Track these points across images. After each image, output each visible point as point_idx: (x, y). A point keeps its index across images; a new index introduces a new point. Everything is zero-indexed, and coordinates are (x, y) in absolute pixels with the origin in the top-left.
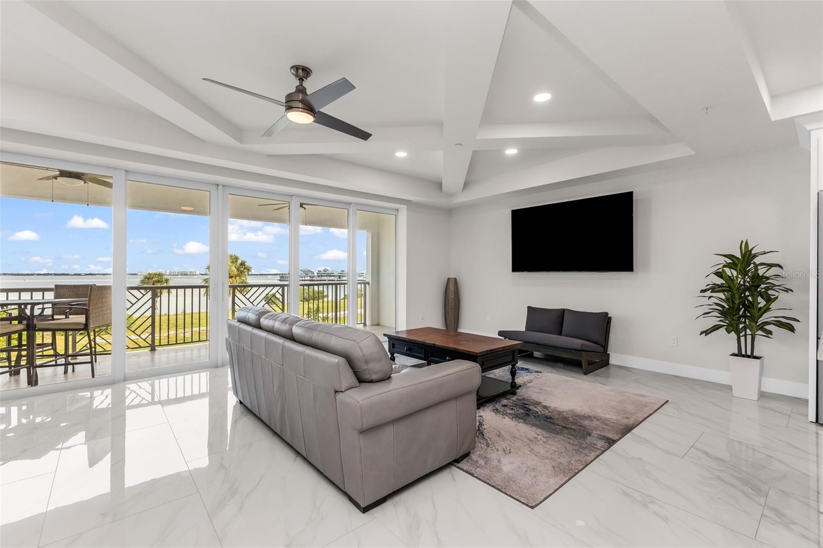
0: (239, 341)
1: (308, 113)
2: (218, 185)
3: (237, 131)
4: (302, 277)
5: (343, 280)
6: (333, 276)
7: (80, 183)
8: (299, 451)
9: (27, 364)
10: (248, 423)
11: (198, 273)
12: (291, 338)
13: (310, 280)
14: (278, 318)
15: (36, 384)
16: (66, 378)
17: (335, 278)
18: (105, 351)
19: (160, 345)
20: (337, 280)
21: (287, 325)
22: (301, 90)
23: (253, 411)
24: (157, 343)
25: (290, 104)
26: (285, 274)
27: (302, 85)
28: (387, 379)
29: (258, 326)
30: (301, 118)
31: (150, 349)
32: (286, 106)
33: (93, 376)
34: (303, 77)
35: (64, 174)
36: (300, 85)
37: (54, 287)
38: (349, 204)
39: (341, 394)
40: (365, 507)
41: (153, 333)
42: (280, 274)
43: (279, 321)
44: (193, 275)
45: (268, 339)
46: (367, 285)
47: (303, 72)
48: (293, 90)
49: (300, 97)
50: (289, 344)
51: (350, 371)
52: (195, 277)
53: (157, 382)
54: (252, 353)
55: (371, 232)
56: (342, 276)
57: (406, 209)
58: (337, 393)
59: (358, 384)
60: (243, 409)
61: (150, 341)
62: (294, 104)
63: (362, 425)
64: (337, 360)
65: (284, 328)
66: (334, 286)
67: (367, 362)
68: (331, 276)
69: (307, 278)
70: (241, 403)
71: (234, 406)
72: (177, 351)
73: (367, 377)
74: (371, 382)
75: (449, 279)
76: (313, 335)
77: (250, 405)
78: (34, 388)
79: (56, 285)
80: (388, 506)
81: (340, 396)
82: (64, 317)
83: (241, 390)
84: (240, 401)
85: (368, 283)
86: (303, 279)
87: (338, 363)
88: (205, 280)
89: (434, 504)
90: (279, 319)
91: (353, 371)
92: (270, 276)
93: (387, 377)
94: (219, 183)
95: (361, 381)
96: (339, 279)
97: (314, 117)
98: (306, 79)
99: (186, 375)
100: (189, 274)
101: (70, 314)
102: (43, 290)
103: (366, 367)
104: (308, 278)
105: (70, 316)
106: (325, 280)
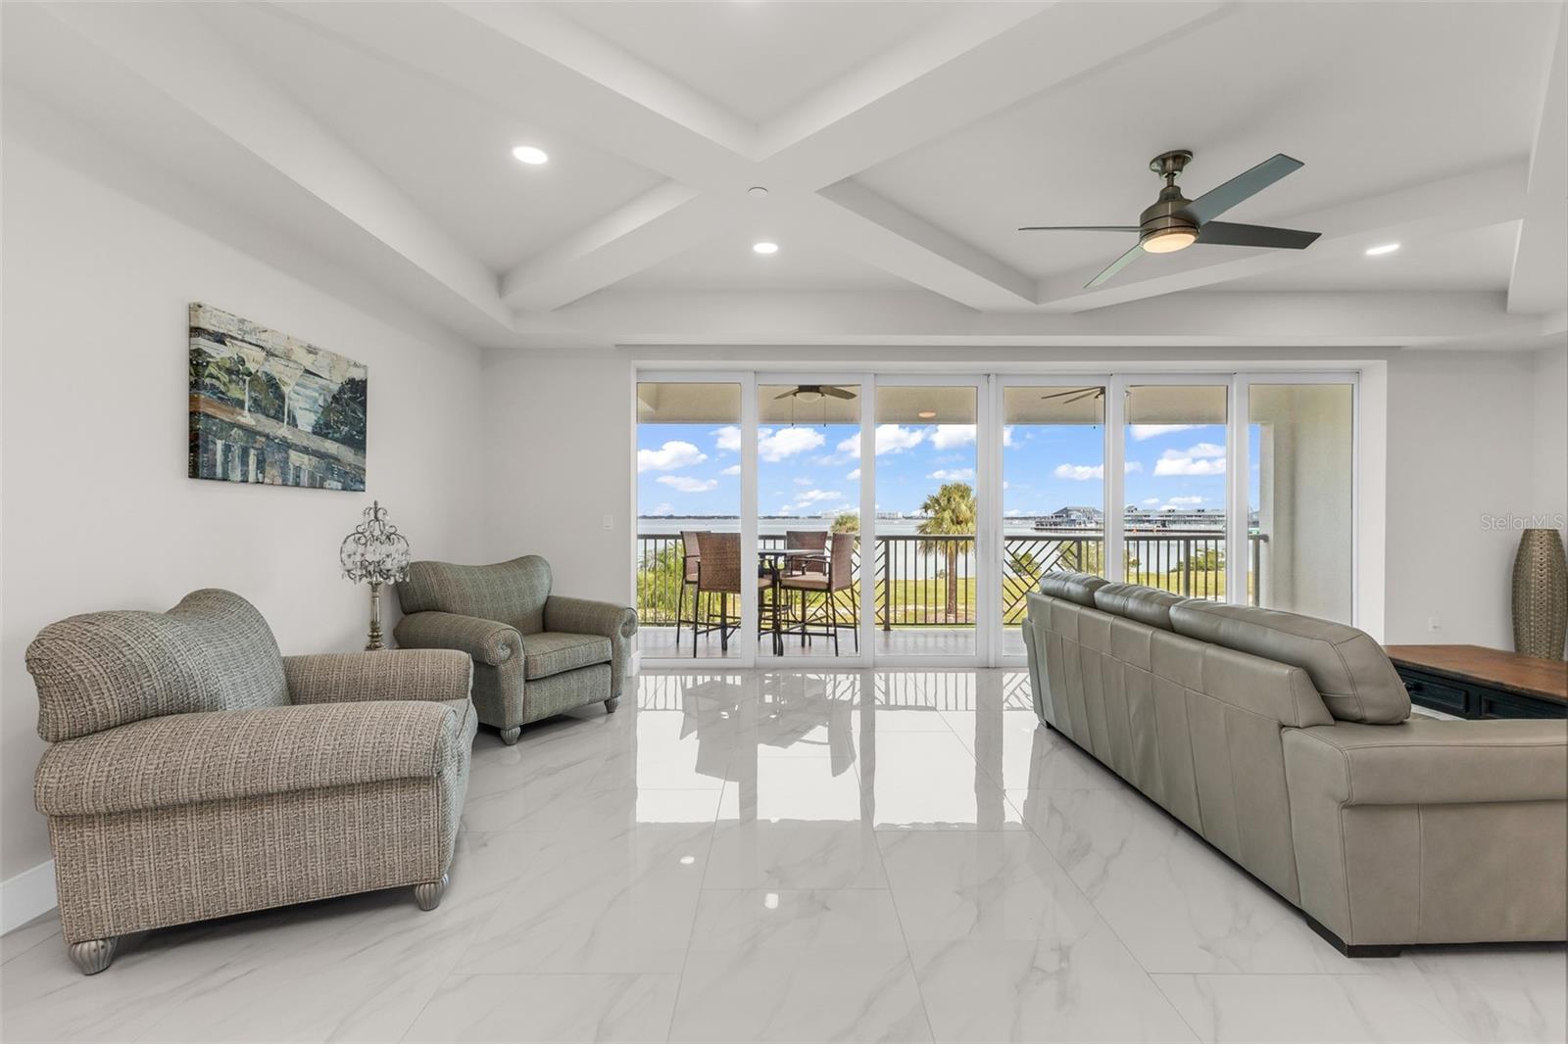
0: (1053, 626)
1: (1184, 232)
2: (989, 375)
3: (1031, 284)
4: (1080, 524)
5: (1172, 531)
6: (1149, 521)
7: (818, 396)
8: (1182, 820)
9: (773, 628)
10: (1067, 762)
11: (900, 515)
12: (1169, 627)
13: (1096, 530)
14: (1131, 592)
15: (781, 654)
16: (803, 652)
17: (1154, 527)
18: (847, 623)
19: (895, 624)
20: (1158, 531)
21: (1155, 606)
22: (1171, 195)
23: (1077, 742)
24: (892, 621)
25: (1149, 226)
26: (1045, 518)
27: (1172, 186)
28: (1398, 724)
29: (1091, 604)
30: (1172, 243)
31: (883, 627)
32: (1141, 231)
33: (837, 654)
34: (1174, 170)
35: (803, 389)
36: (1168, 186)
37: (785, 534)
38: (1231, 374)
39: (1294, 731)
40: (1352, 946)
41: (887, 606)
42: (1035, 518)
43: (1136, 597)
44: (893, 519)
45: (1117, 626)
46: (1262, 542)
47: (1174, 161)
48: (1155, 199)
49: (1170, 208)
50: (1164, 637)
51: (1316, 695)
52: (896, 522)
53: (892, 675)
54: (1081, 647)
55: (1272, 426)
56: (1169, 521)
57: (1386, 367)
58: (1284, 730)
59: (1332, 722)
60: (1053, 737)
61: (883, 616)
62: (1160, 224)
63: (1350, 795)
64: (1287, 671)
65: (1151, 610)
66: (1182, 542)
67: (1353, 683)
68: (1144, 521)
69: (1089, 526)
70: (1049, 726)
71: (1035, 731)
72: (916, 635)
73: (1353, 710)
74: (1360, 721)
75: (1527, 533)
76: (1220, 624)
77: (1071, 732)
78: (780, 658)
79: (788, 532)
80: (1405, 965)
81: (1290, 736)
82: (800, 573)
83: (1053, 704)
84: (1047, 723)
85: (1265, 538)
86: (1083, 526)
87: (1290, 674)
88: (920, 527)
89: (1532, 1002)
90: (1135, 594)
91: (1323, 697)
92: (1017, 521)
93: (1398, 721)
94: (991, 372)
95: (1339, 717)
96: (1161, 528)
97: (1196, 234)
98: (1180, 170)
99: (940, 672)
100: (887, 517)
101: (808, 570)
102: (774, 538)
103: (1350, 692)
104: (1093, 526)
105: (807, 573)
106: (1132, 530)
